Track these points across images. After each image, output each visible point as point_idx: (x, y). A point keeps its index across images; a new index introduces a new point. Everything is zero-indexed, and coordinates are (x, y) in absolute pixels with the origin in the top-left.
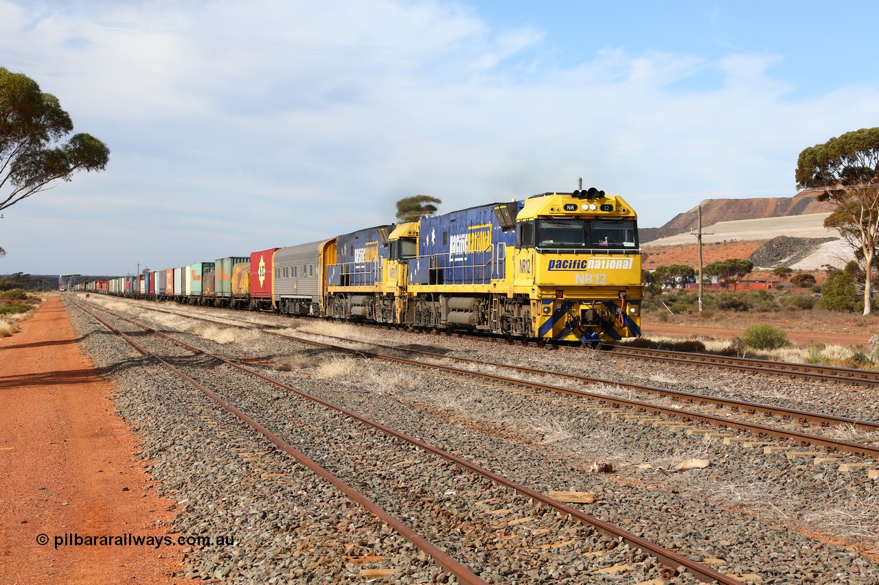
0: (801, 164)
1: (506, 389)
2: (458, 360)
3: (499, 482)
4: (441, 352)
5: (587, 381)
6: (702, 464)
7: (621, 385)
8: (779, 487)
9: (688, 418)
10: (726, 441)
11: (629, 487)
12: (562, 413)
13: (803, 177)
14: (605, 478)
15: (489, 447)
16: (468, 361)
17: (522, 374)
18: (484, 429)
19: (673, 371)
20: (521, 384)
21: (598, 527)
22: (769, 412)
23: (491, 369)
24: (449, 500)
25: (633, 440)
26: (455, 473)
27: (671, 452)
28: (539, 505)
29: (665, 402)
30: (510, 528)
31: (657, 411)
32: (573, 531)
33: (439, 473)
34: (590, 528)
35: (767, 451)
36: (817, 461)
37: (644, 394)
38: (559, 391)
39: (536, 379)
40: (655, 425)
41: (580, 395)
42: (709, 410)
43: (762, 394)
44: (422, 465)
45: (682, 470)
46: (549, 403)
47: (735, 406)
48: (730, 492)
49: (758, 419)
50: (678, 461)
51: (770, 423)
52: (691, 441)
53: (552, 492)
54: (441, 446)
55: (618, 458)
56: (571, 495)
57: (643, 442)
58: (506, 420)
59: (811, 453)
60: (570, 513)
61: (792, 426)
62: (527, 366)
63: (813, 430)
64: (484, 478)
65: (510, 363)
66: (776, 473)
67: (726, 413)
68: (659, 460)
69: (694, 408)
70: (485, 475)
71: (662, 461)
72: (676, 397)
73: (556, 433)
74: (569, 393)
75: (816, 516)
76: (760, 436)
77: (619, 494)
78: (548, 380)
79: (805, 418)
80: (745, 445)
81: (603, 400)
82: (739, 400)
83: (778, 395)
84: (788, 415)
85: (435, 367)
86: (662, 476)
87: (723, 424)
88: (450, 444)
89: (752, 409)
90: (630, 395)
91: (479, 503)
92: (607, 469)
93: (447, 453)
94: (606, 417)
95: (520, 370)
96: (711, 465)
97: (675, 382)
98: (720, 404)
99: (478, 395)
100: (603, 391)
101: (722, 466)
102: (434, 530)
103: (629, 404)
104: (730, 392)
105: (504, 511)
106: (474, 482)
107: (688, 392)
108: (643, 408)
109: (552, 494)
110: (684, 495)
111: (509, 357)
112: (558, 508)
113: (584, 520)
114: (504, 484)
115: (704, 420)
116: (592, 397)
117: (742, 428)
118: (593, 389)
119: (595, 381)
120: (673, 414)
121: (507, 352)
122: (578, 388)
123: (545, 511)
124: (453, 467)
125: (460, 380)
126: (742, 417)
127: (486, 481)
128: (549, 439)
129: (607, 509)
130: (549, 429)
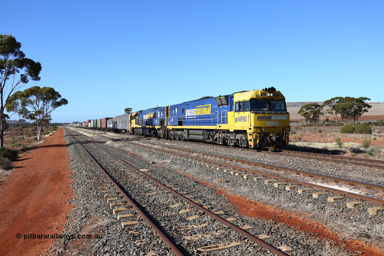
9: (169, 152)
11: (156, 167)
14: (152, 165)
19: (170, 142)
25: (159, 157)
27: (165, 159)
31: (164, 151)
36: (189, 161)
45: (166, 163)
48: (174, 167)
50: (166, 161)
55: (156, 160)
57: (161, 157)
59: (188, 159)
66: (182, 163)
68: (163, 161)
75: (188, 171)
76: (180, 156)
77: (154, 168)
79: (189, 151)
80: (178, 158)
86: (163, 164)
92: (154, 163)
94: (155, 152)
96: (171, 162)
101: (173, 162)
108: (162, 150)
116: (154, 148)
120: (167, 151)
123: (138, 173)
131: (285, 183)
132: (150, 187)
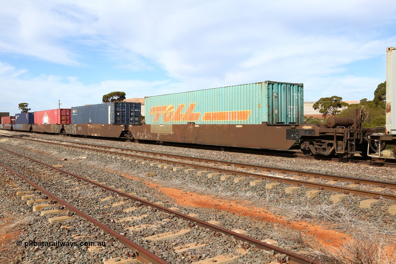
0: (103, 98)
1: (44, 144)
2: (33, 138)
3: (42, 164)
4: (28, 136)
5: (61, 141)
6: (86, 157)
7: (69, 142)
8: (101, 161)
9: (82, 148)
10: (90, 153)
11: (70, 163)
12: (56, 148)
13: (104, 101)
14: (65, 162)
15: (40, 156)
16: (35, 138)
17: (47, 140)
18: (39, 152)
20: (47, 142)
21: (64, 172)
22: (99, 146)
23: (40, 139)
24: (31, 168)
25: (71, 153)
26: (32, 162)
27: (79, 155)
28: (51, 168)
29: (78, 145)
30: (45, 173)
31: (76, 147)
32: (58, 173)
33: (28, 162)
34: (62, 173)
35: (98, 154)
36: (108, 156)
37: (73, 144)
38: (55, 144)
39: (50, 141)
40: (76, 150)
41: (60, 144)
42: (87, 146)
43: (97, 143)
44: (24, 161)
45: (81, 159)
46: (53, 146)
47: (92, 146)
48: (91, 163)
49: (96, 148)
50: (80, 157)
51: (99, 149)
52: (83, 153)
53: (54, 165)
54: (29, 156)
55: (68, 157)
56: (58, 166)
57: (73, 154)
58: (44, 150)
59: (107, 154)
60: (58, 170)
61: (103, 149)
62: (48, 139)
63: (107, 150)
64: (39, 163)
65: (44, 138)
66: (100, 159)
67: (90, 147)
69: (84, 146)
70: (39, 162)
71: (77, 157)
72: (80, 144)
73: (55, 153)
74: (57, 144)
76: (97, 151)
77: (69, 165)
78: (53, 141)
79: (105, 147)
80: (94, 153)
81: (65, 145)
82: (93, 144)
83: (100, 143)
84: (102, 147)
85: (27, 139)
86: (77, 161)
87: (90, 149)
88: (31, 156)
89: (95, 146)
90: (70, 144)
91: (38, 168)
92: (66, 160)
93: (30, 158)
94: (65, 149)
95: (47, 139)
96: (87, 158)
97: (80, 141)
98: (89, 145)
99: (37, 145)
100: (65, 143)
101: (89, 158)
102: (27, 175)
103: (70, 146)
104: (91, 143)
105: (43, 170)
106: (36, 164)
107: (82, 143)
108: (73, 147)
109: (54, 166)
110: (82, 164)
111: (44, 137)
112: (55, 169)
113: (61, 171)
114: (43, 164)
115: (86, 149)
116: (62, 145)
117: (93, 150)
118: (63, 143)
119: (63, 141)
120: (79, 148)
121: (44, 136)
122: (59, 143)
123: (52, 169)
124: (32, 161)
125: (33, 142)
126: (93, 148)
127: (39, 164)
128: (53, 154)
129: (66, 168)
130: (53, 152)
131: (220, 173)
132: (70, 182)
